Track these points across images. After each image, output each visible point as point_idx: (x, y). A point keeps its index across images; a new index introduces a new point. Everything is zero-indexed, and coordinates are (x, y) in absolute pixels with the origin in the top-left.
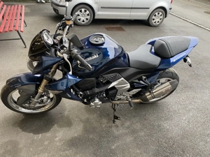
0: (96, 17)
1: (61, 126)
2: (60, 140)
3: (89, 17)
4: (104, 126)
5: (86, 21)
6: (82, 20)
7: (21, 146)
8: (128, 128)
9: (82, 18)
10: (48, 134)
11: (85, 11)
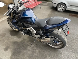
0: (67, 9)
1: (17, 37)
2: (13, 40)
3: (63, 9)
4: (27, 44)
5: (62, 10)
6: (60, 10)
7: (6, 36)
8: (34, 49)
9: (60, 9)
10: (13, 37)
11: (62, 6)
